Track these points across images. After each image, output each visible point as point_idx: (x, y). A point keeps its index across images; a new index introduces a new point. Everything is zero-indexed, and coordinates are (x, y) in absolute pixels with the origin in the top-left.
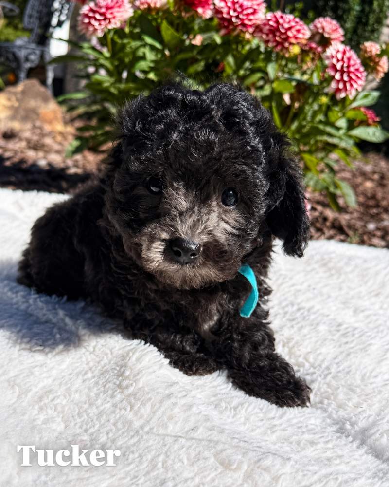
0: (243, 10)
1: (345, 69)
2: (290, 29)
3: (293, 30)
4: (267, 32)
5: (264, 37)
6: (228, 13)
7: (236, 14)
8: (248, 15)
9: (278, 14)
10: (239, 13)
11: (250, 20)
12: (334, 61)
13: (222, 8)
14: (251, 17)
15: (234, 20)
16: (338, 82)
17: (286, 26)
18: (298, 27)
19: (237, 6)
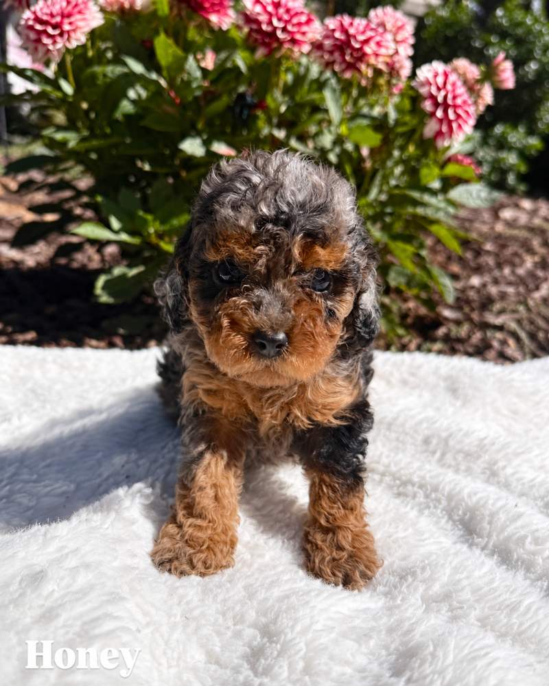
0: (292, 17)
1: (450, 102)
2: (366, 42)
3: (372, 44)
4: (330, 49)
5: (327, 57)
6: (270, 23)
7: (281, 25)
8: (300, 24)
9: (346, 20)
10: (287, 22)
11: (304, 34)
12: (434, 90)
13: (258, 14)
14: (305, 29)
15: (280, 34)
16: (441, 121)
17: (361, 38)
18: (378, 38)
19: (281, 11)
